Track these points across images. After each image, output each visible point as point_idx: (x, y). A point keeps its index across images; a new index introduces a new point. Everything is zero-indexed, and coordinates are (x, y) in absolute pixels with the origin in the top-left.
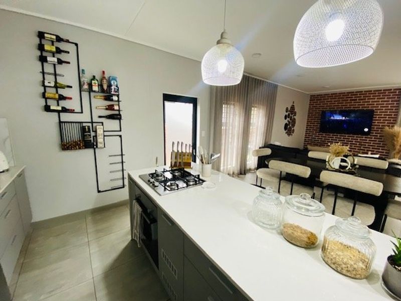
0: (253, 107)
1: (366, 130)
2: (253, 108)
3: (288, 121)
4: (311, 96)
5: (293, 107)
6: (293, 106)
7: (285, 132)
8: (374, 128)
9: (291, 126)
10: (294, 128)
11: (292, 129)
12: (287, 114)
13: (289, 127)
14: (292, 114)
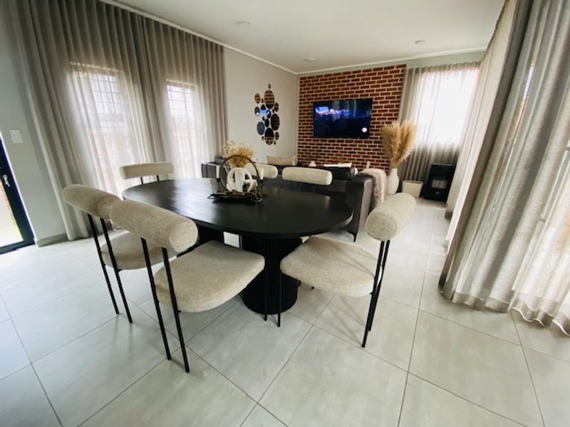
0: (168, 83)
1: (365, 130)
2: (168, 87)
3: (263, 118)
4: (301, 79)
5: (269, 94)
6: (271, 92)
7: (261, 136)
8: (374, 127)
9: (270, 126)
10: (278, 131)
11: (275, 132)
12: (259, 105)
13: (269, 129)
14: (269, 107)
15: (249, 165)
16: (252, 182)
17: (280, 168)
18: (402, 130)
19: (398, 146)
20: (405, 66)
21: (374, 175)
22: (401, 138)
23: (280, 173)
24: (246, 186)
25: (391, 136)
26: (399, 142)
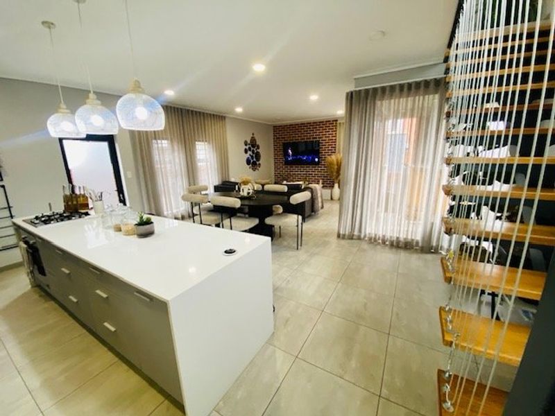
0: (197, 141)
1: (317, 160)
2: (197, 143)
3: (250, 155)
4: (274, 127)
5: (253, 140)
6: (254, 138)
7: (248, 166)
8: (322, 158)
9: (255, 160)
10: (260, 162)
11: (258, 163)
12: (247, 147)
13: (254, 162)
14: (253, 147)
15: (250, 184)
16: (251, 191)
17: (263, 186)
18: (337, 160)
19: (336, 170)
20: (337, 121)
21: (313, 188)
22: (337, 165)
23: (263, 187)
24: (249, 193)
25: (331, 164)
26: (336, 167)
